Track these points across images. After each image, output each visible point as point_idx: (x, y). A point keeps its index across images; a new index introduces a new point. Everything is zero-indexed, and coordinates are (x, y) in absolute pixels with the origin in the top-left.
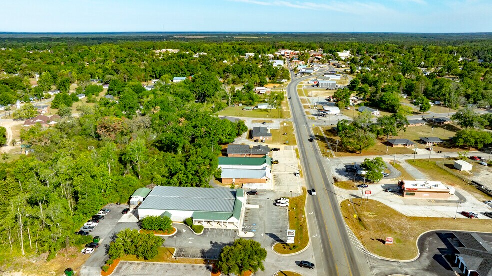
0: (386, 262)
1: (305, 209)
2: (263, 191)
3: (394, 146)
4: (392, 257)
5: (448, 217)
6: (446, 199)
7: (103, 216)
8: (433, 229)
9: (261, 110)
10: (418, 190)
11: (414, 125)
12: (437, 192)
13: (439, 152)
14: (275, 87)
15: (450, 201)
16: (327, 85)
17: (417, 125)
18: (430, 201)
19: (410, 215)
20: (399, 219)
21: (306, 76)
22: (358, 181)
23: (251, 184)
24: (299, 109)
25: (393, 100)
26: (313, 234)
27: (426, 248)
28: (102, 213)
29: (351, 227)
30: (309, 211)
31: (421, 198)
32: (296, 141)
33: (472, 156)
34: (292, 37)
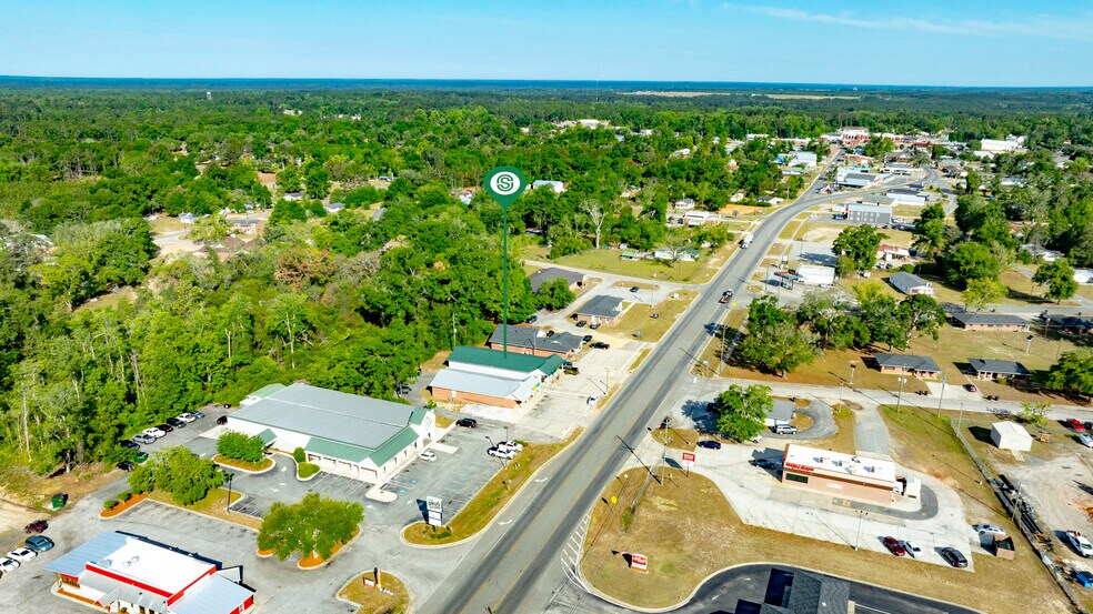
0: (593, 602)
1: (538, 470)
2: (490, 422)
3: (884, 371)
4: (618, 596)
5: (842, 542)
6: (882, 505)
7: (182, 423)
8: (776, 560)
9: (658, 260)
10: (815, 471)
11: (995, 328)
12: (861, 484)
13: (989, 398)
14: (735, 213)
15: (889, 512)
16: (869, 217)
17: (1004, 328)
18: (840, 502)
19: (752, 522)
20: (720, 525)
21: (845, 192)
22: (711, 434)
23: (482, 406)
24: (746, 266)
25: (977, 263)
26: (502, 518)
27: (714, 594)
28: (183, 418)
29: (595, 520)
30: (541, 476)
31: (821, 492)
32: (663, 334)
33: (1071, 417)
34: (910, 99)
